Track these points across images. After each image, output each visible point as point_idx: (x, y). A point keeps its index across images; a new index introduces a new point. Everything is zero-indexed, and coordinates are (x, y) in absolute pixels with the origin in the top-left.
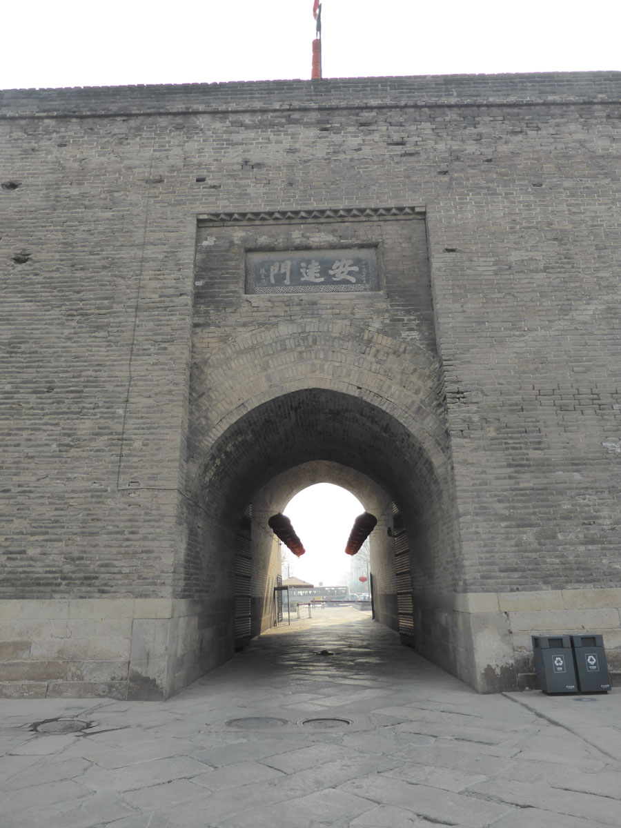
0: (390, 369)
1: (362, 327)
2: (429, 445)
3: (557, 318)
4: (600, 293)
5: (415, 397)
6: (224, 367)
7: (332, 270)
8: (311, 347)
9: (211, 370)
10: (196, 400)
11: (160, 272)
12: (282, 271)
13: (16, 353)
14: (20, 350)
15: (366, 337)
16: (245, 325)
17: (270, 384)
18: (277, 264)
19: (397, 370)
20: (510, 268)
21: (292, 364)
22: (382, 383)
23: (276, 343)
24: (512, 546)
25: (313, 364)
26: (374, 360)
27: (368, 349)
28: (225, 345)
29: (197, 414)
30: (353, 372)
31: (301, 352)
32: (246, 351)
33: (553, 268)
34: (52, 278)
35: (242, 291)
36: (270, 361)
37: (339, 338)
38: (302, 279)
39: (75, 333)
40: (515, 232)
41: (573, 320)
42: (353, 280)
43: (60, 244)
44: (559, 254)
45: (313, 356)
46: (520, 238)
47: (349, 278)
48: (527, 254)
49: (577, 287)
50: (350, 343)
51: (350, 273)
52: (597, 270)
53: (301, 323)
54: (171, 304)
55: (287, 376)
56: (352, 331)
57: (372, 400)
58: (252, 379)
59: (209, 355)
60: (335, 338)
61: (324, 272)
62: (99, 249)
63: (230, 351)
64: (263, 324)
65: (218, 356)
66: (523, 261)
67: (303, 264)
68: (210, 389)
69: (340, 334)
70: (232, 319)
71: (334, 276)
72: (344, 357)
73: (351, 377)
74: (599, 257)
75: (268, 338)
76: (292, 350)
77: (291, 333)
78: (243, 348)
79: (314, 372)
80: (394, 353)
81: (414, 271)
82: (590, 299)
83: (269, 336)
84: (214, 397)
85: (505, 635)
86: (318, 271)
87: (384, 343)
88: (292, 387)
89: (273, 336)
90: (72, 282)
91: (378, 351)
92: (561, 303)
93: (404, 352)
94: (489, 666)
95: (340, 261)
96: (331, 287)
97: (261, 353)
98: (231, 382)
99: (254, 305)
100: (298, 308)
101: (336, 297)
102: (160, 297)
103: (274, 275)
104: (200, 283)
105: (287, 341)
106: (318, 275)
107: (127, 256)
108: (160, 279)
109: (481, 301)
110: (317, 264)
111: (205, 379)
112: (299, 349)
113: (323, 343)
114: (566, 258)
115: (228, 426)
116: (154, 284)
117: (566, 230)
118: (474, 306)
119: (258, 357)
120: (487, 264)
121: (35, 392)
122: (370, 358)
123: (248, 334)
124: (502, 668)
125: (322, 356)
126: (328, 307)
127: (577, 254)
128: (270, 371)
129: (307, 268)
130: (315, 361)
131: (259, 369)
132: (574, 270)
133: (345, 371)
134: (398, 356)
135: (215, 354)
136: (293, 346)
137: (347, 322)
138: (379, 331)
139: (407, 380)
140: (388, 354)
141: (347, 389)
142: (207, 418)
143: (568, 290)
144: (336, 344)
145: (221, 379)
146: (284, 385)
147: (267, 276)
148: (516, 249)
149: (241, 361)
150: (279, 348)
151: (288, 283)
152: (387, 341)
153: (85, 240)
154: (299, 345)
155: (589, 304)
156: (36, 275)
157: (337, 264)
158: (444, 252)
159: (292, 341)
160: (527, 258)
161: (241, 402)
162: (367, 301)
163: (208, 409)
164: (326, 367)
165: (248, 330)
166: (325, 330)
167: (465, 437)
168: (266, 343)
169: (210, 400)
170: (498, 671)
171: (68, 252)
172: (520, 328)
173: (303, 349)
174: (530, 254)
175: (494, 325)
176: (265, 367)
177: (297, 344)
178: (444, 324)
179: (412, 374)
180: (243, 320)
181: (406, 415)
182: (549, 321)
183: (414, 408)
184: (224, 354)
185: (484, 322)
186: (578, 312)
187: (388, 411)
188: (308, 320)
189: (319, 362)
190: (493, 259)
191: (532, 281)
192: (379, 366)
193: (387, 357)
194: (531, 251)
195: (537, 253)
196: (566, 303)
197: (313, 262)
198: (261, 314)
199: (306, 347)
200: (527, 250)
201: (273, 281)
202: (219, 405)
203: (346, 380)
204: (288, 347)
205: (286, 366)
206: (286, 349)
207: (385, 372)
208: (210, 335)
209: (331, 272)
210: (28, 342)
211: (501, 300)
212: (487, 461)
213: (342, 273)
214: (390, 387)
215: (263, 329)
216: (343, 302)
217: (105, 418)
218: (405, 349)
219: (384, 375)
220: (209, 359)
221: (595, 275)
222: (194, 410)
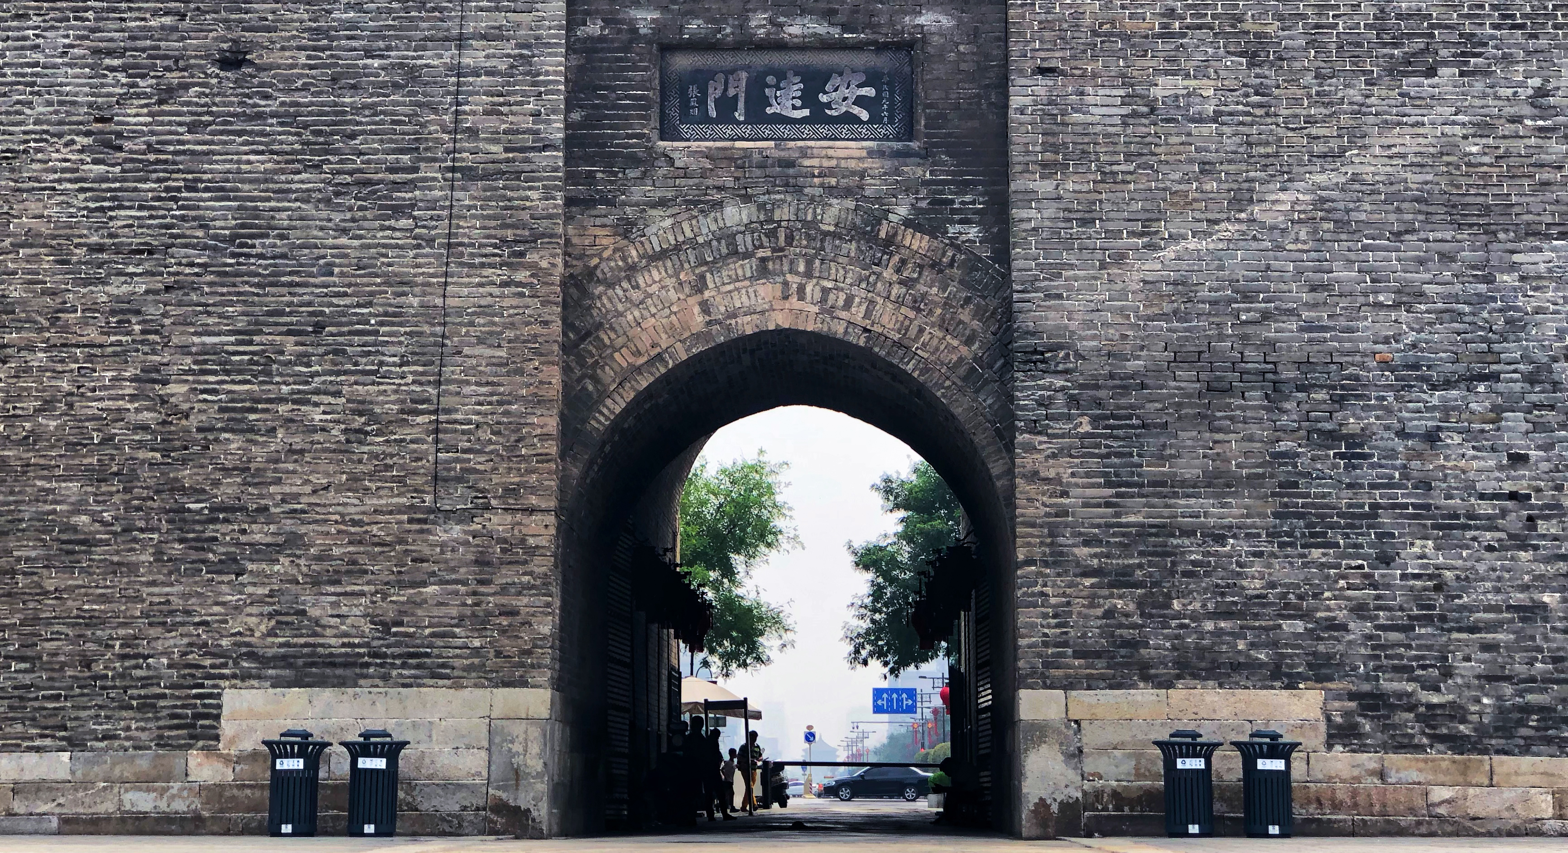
0: (924, 296)
1: (876, 213)
2: (981, 439)
3: (1225, 216)
4: (1308, 168)
5: (964, 350)
6: (625, 284)
7: (825, 93)
8: (782, 250)
9: (601, 288)
10: (576, 346)
11: (501, 99)
12: (731, 92)
13: (248, 256)
14: (254, 251)
15: (883, 235)
16: (662, 203)
17: (708, 318)
18: (721, 77)
19: (936, 299)
20: (1153, 110)
21: (747, 283)
22: (907, 323)
23: (719, 240)
24: (1098, 618)
25: (786, 284)
26: (895, 278)
27: (886, 257)
28: (625, 242)
29: (578, 372)
30: (857, 300)
31: (763, 260)
32: (662, 255)
33: (1231, 114)
34: (297, 104)
35: (655, 135)
36: (708, 275)
37: (834, 235)
38: (769, 110)
39: (353, 220)
40: (1172, 35)
41: (1252, 221)
42: (865, 116)
43: (305, 30)
44: (1245, 85)
45: (786, 268)
46: (1177, 49)
47: (856, 110)
48: (1186, 83)
49: (1268, 156)
50: (854, 246)
51: (860, 101)
52: (1310, 121)
53: (765, 204)
54: (526, 167)
55: (738, 305)
56: (858, 221)
57: (888, 353)
58: (675, 309)
59: (595, 261)
60: (827, 234)
61: (809, 98)
62: (381, 44)
63: (634, 253)
64: (696, 203)
65: (613, 264)
66: (1177, 97)
67: (770, 79)
68: (601, 324)
69: (836, 225)
70: (637, 193)
71: (828, 105)
72: (842, 272)
73: (853, 310)
74: (1318, 94)
75: (705, 231)
76: (747, 255)
77: (745, 221)
78: (658, 249)
79: (786, 298)
80: (932, 266)
81: (979, 104)
82: (1289, 180)
83: (707, 226)
84: (607, 341)
85: (1073, 756)
86: (799, 94)
87: (915, 247)
88: (747, 325)
89: (714, 227)
90: (336, 113)
91: (903, 262)
92: (1235, 186)
93: (951, 265)
94: (1041, 799)
95: (841, 74)
96: (824, 130)
97: (692, 259)
98: (637, 313)
99: (678, 164)
100: (757, 172)
101: (831, 152)
102: (507, 150)
103: (716, 101)
104: (576, 116)
105: (739, 238)
106: (798, 103)
107: (436, 62)
108: (502, 114)
109: (1092, 177)
110: (797, 79)
111: (590, 307)
112: (760, 253)
113: (805, 242)
114: (1257, 93)
115: (632, 395)
116: (492, 122)
117: (1266, 35)
118: (1078, 187)
119: (686, 266)
120: (1109, 101)
121: (289, 333)
122: (888, 274)
123: (668, 222)
124: (1061, 803)
125: (802, 268)
126: (816, 172)
127: (1278, 87)
128: (707, 294)
129: (779, 88)
130: (789, 277)
131: (687, 290)
132: (1269, 120)
133: (842, 297)
134: (941, 271)
135: (608, 259)
136: (750, 248)
137: (850, 204)
138: (907, 223)
139: (952, 319)
140: (921, 267)
141: (846, 332)
142: (596, 380)
143: (1252, 160)
144: (828, 247)
145: (620, 307)
146: (733, 322)
147: (703, 102)
148: (1167, 73)
149: (655, 273)
150: (724, 251)
151: (742, 119)
152: (919, 243)
153: (353, 26)
154: (762, 246)
155: (1283, 189)
156: (267, 97)
157: (836, 80)
158: (1034, 73)
159: (748, 239)
160: (1185, 92)
161: (653, 352)
162: (888, 164)
163: (597, 362)
164: (808, 289)
165: (668, 213)
166: (809, 218)
167: (1039, 433)
168: (701, 240)
169: (602, 346)
170: (1055, 808)
171: (323, 49)
172: (1157, 232)
173: (769, 254)
174: (1193, 83)
175: (1111, 226)
176: (700, 286)
177: (757, 243)
178: (1021, 221)
179: (962, 306)
180: (658, 194)
181: (948, 383)
182: (1208, 221)
183: (962, 371)
184: (624, 259)
185: (1093, 221)
186: (1264, 206)
187: (916, 374)
188: (778, 197)
189: (798, 279)
190: (1122, 92)
191: (1190, 139)
192: (904, 290)
193: (920, 273)
194: (1195, 78)
195: (1205, 81)
196: (1246, 185)
197: (790, 74)
198: (691, 182)
199: (774, 250)
200: (1187, 76)
201: (713, 114)
202: (617, 355)
203: (844, 314)
204: (741, 249)
205: (738, 284)
206: (736, 252)
207: (915, 301)
208: (598, 221)
209: (824, 98)
210: (267, 236)
211: (1129, 178)
212: (1073, 475)
213: (845, 99)
214: (921, 331)
215: (695, 213)
216: (843, 164)
217: (421, 384)
218: (953, 260)
219: (913, 308)
220: (596, 267)
221: (1306, 131)
222: (573, 365)
